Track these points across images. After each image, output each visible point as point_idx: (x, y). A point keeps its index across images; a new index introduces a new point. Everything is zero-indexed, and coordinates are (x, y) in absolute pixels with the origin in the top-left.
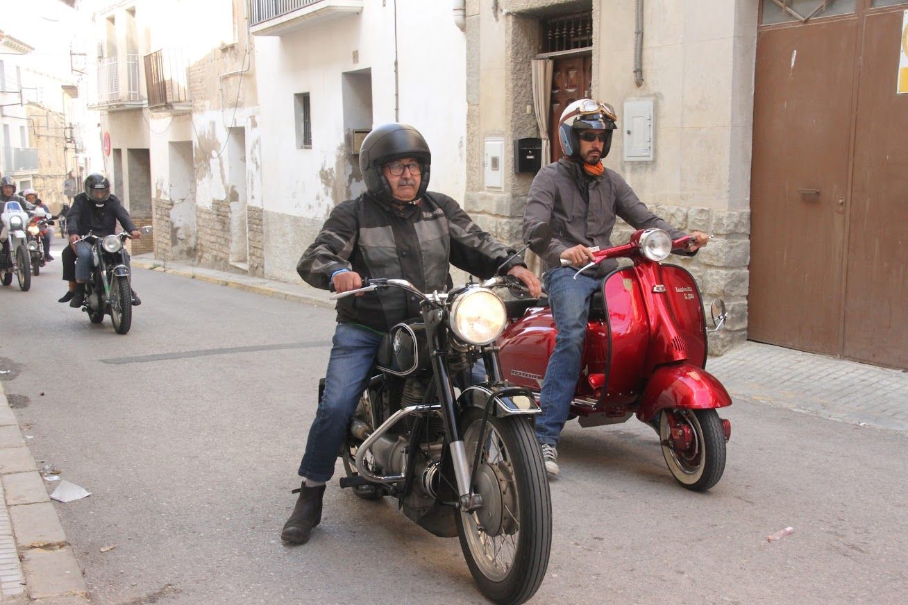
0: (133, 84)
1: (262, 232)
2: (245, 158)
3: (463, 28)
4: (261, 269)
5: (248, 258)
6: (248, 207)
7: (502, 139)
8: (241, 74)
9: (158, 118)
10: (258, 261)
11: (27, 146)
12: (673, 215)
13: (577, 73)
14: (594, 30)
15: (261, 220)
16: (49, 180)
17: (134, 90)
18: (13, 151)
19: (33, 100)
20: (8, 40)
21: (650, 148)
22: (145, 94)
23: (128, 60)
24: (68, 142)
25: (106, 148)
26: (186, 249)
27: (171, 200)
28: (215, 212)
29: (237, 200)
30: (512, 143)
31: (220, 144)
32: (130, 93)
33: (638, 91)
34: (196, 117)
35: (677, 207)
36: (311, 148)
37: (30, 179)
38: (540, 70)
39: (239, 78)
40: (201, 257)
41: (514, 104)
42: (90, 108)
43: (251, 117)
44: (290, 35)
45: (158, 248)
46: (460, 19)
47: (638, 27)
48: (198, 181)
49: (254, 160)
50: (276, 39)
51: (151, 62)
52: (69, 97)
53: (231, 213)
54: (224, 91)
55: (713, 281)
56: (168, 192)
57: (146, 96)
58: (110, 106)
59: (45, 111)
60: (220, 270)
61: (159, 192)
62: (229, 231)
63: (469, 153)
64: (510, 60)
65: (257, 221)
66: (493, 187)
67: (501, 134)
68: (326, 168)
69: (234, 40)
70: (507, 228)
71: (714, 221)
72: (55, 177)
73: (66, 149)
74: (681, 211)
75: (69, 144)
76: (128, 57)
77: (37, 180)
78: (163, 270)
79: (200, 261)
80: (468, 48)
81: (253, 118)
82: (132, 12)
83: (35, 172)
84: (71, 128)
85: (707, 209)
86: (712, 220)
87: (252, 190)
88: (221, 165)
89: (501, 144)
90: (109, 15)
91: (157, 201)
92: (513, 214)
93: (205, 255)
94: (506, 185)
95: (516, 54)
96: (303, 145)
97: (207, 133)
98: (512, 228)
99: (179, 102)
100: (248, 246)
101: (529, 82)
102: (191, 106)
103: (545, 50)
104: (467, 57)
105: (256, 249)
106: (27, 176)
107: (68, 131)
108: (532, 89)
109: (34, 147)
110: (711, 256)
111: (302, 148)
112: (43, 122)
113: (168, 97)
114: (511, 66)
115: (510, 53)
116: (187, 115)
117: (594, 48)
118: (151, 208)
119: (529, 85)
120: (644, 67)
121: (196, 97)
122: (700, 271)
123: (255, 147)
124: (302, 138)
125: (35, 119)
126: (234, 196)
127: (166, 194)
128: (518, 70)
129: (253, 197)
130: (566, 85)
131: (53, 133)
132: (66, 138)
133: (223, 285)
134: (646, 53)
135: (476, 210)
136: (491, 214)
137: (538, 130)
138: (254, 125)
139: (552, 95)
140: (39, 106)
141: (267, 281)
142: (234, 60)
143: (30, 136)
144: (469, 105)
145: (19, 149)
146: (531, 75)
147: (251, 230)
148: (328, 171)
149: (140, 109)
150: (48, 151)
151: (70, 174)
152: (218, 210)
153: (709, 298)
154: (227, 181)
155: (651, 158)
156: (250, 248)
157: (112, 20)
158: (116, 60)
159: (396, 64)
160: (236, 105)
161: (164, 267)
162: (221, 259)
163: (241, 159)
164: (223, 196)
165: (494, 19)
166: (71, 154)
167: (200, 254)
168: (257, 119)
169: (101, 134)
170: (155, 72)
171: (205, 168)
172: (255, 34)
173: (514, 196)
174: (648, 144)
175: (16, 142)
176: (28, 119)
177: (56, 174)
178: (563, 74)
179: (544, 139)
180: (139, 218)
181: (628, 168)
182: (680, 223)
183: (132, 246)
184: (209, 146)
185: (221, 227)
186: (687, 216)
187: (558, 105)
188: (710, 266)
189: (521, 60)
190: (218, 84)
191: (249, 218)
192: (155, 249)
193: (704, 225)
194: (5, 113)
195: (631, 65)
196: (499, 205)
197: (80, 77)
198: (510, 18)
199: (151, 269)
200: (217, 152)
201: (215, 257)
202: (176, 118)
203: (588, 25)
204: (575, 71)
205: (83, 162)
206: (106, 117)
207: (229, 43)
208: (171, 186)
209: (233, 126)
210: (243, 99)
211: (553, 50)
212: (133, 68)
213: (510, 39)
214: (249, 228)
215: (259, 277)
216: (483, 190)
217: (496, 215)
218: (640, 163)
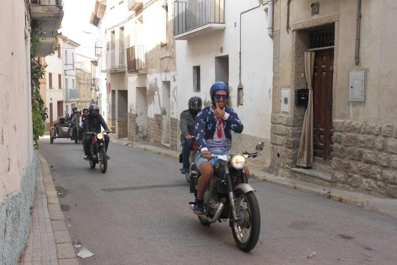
0: (121, 61)
1: (176, 130)
2: (170, 95)
3: (272, 37)
4: (176, 147)
5: (170, 141)
6: (171, 118)
7: (289, 89)
8: (169, 57)
9: (132, 76)
10: (175, 143)
11: (75, 88)
12: (373, 128)
13: (327, 58)
14: (335, 38)
15: (176, 124)
16: (83, 103)
17: (122, 63)
18: (69, 90)
19: (79, 67)
20: (69, 41)
21: (362, 95)
22: (126, 65)
23: (120, 50)
24: (93, 86)
25: (109, 90)
26: (142, 136)
27: (136, 113)
28: (155, 120)
29: (166, 115)
30: (294, 91)
31: (159, 89)
32: (120, 65)
33: (357, 67)
34: (148, 76)
35: (375, 124)
36: (200, 91)
37: (76, 103)
38: (308, 57)
39: (168, 59)
40: (149, 140)
41: (295, 73)
42: (102, 72)
43: (173, 76)
44: (192, 40)
45: (130, 135)
46: (271, 33)
47: (357, 36)
48: (148, 105)
49: (174, 96)
50: (185, 42)
51: (130, 51)
52: (94, 66)
53: (163, 120)
54: (161, 65)
55: (394, 161)
56: (135, 110)
57: (127, 66)
58: (111, 71)
59: (83, 73)
60: (157, 147)
61: (131, 110)
62: (162, 128)
63: (274, 96)
64: (294, 52)
65: (175, 125)
66: (285, 112)
67: (289, 87)
68: (207, 101)
69: (167, 41)
70: (291, 132)
71: (395, 131)
72: (86, 102)
73: (91, 89)
74: (378, 126)
75: (93, 87)
76: (120, 49)
77: (78, 103)
78: (131, 146)
79: (148, 142)
80: (274, 46)
81: (174, 77)
82: (122, 29)
83: (78, 100)
84: (94, 80)
85: (391, 125)
86: (394, 130)
87: (173, 110)
88: (159, 98)
89: (289, 92)
90: (112, 30)
91: (130, 114)
92: (294, 125)
93: (151, 139)
94: (291, 111)
95: (297, 49)
96: (196, 90)
97: (153, 83)
98: (293, 132)
99: (141, 69)
100: (170, 136)
101: (303, 62)
102: (147, 71)
103: (311, 47)
104: (274, 50)
105: (174, 137)
106: (74, 101)
107: (93, 81)
108: (304, 66)
109: (78, 88)
110: (393, 148)
111: (196, 91)
112: (82, 78)
113: (136, 67)
114: (294, 55)
115: (294, 49)
116: (145, 75)
117: (335, 46)
118: (127, 117)
119: (303, 64)
120: (360, 56)
121: (149, 67)
122: (387, 156)
123: (174, 90)
124: (196, 87)
125: (79, 76)
126: (164, 113)
127: (134, 111)
128: (298, 57)
129: (173, 113)
130: (321, 64)
131: (86, 82)
132: (92, 84)
133: (158, 154)
134: (362, 49)
135: (276, 123)
136: (283, 125)
137: (307, 85)
138: (175, 80)
139: (314, 68)
140: (81, 70)
141: (178, 152)
142: (166, 50)
143: (76, 83)
144: (274, 73)
145: (71, 89)
146: (304, 59)
147: (171, 128)
148: (208, 102)
149: (124, 72)
150: (84, 90)
151: (93, 100)
152: (157, 119)
153: (392, 169)
154: (162, 106)
155: (363, 100)
156: (171, 137)
157: (113, 32)
158: (114, 50)
159: (240, 53)
160: (167, 71)
161: (132, 144)
162: (158, 142)
163: (168, 96)
164: (160, 113)
165: (287, 33)
166: (93, 91)
167: (148, 139)
168: (176, 77)
169: (107, 83)
170: (131, 56)
171: (152, 100)
172: (176, 39)
173: (295, 116)
174: (361, 93)
175: (70, 86)
176: (76, 76)
177: (86, 100)
178: (320, 59)
179: (310, 89)
180: (122, 121)
181: (351, 104)
182: (377, 132)
183: (118, 134)
184: (154, 89)
185: (158, 127)
186: (381, 128)
187: (317, 73)
188: (393, 153)
189: (299, 52)
190: (159, 62)
191: (171, 123)
192: (129, 136)
193: (390, 133)
194: (66, 74)
195: (353, 54)
196: (288, 120)
197: (99, 57)
198: (295, 32)
199: (126, 145)
200: (158, 92)
201: (155, 141)
202: (140, 77)
203: (333, 35)
204: (326, 57)
205: (99, 95)
206: (109, 75)
207: (165, 42)
208: (136, 107)
209: (165, 80)
210: (170, 68)
211: (315, 47)
212: (122, 54)
213: (294, 42)
214: (171, 127)
215: (175, 150)
216: (280, 113)
217: (286, 125)
218: (357, 102)
